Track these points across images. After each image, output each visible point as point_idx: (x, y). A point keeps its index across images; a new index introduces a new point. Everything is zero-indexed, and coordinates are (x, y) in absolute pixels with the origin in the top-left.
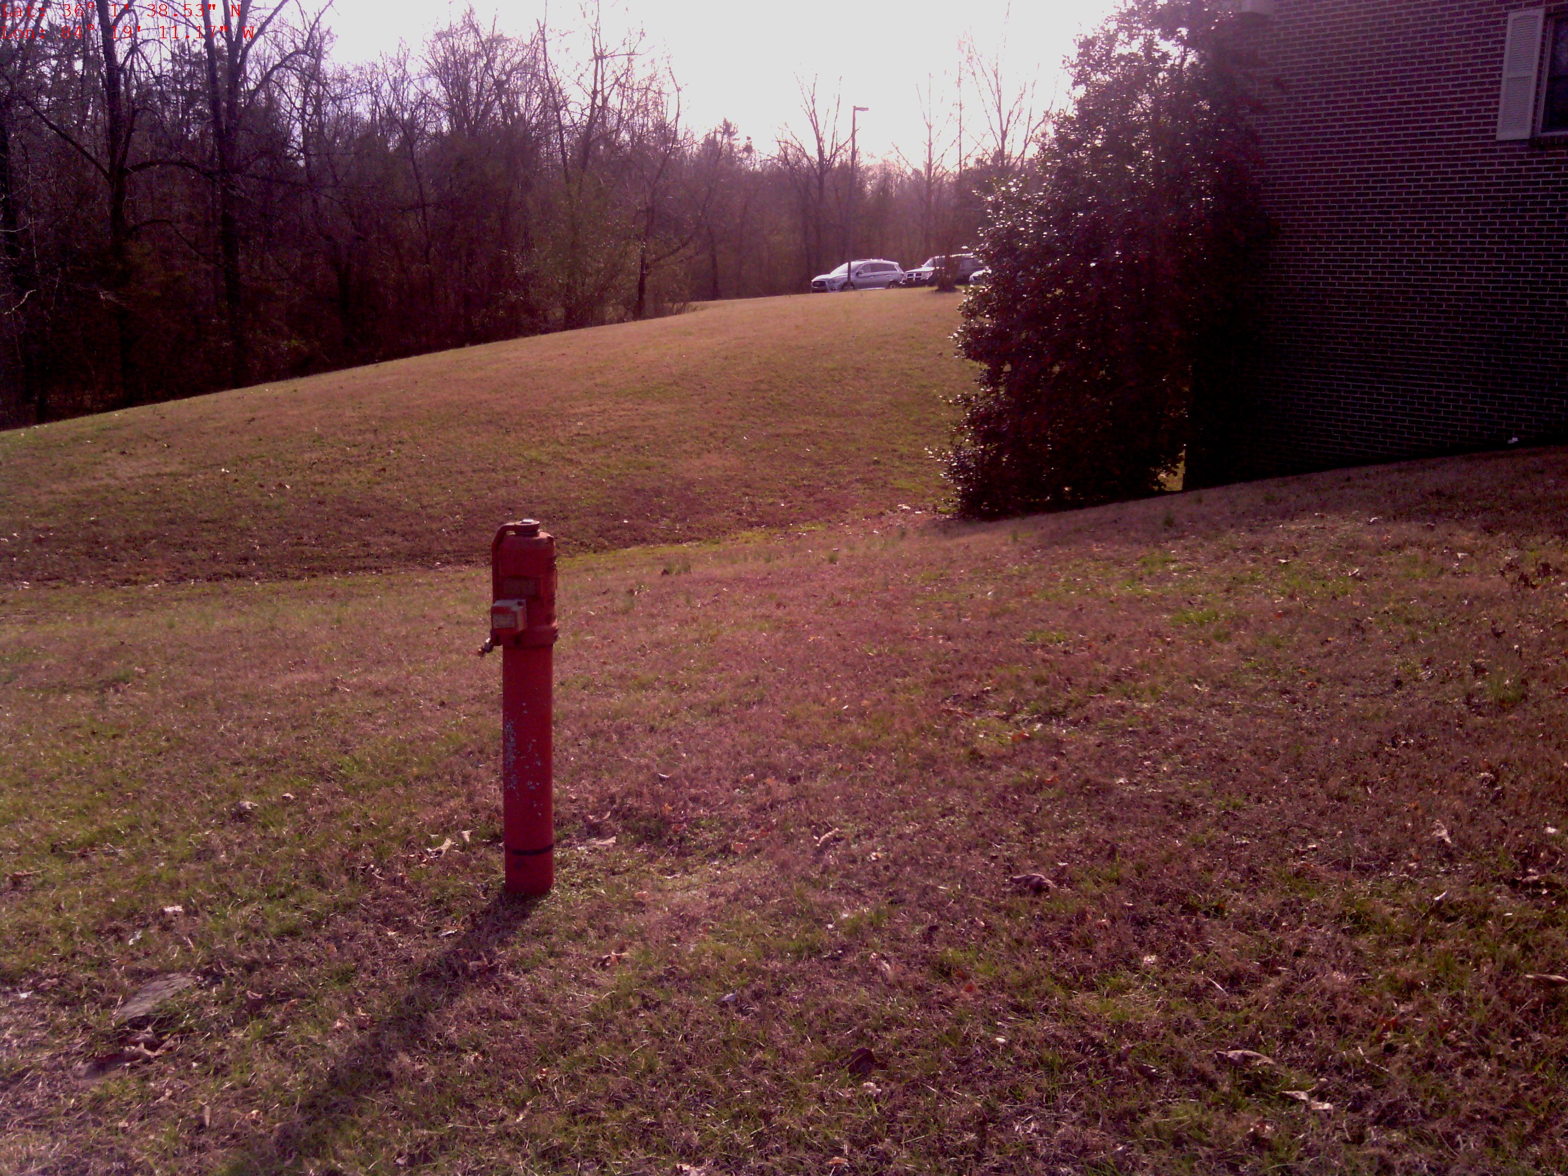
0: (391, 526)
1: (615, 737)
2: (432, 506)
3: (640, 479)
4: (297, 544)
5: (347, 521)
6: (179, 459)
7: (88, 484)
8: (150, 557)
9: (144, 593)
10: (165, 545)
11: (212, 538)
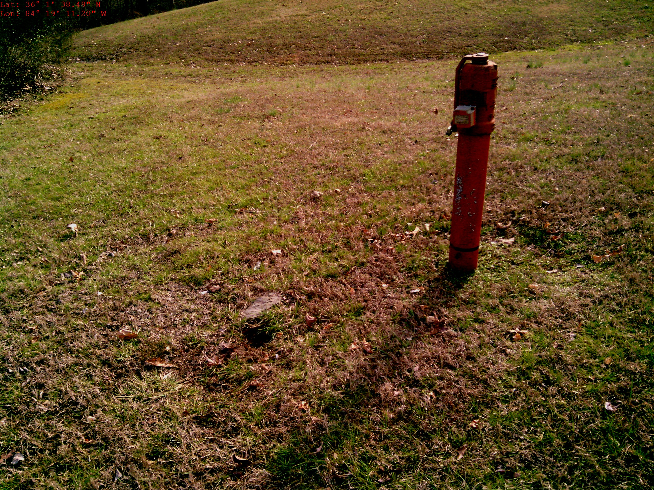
0: (394, 40)
1: (513, 173)
2: (413, 31)
3: (515, 17)
4: (352, 48)
5: (374, 37)
6: (305, 8)
7: (269, 19)
8: (292, 53)
9: (289, 70)
10: (299, 48)
11: (317, 45)
